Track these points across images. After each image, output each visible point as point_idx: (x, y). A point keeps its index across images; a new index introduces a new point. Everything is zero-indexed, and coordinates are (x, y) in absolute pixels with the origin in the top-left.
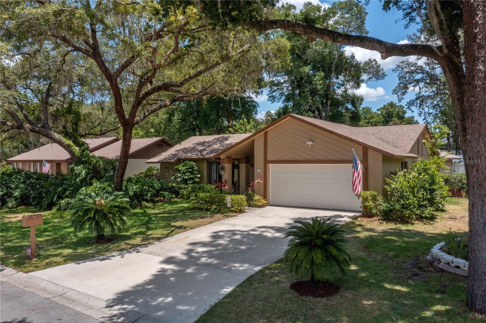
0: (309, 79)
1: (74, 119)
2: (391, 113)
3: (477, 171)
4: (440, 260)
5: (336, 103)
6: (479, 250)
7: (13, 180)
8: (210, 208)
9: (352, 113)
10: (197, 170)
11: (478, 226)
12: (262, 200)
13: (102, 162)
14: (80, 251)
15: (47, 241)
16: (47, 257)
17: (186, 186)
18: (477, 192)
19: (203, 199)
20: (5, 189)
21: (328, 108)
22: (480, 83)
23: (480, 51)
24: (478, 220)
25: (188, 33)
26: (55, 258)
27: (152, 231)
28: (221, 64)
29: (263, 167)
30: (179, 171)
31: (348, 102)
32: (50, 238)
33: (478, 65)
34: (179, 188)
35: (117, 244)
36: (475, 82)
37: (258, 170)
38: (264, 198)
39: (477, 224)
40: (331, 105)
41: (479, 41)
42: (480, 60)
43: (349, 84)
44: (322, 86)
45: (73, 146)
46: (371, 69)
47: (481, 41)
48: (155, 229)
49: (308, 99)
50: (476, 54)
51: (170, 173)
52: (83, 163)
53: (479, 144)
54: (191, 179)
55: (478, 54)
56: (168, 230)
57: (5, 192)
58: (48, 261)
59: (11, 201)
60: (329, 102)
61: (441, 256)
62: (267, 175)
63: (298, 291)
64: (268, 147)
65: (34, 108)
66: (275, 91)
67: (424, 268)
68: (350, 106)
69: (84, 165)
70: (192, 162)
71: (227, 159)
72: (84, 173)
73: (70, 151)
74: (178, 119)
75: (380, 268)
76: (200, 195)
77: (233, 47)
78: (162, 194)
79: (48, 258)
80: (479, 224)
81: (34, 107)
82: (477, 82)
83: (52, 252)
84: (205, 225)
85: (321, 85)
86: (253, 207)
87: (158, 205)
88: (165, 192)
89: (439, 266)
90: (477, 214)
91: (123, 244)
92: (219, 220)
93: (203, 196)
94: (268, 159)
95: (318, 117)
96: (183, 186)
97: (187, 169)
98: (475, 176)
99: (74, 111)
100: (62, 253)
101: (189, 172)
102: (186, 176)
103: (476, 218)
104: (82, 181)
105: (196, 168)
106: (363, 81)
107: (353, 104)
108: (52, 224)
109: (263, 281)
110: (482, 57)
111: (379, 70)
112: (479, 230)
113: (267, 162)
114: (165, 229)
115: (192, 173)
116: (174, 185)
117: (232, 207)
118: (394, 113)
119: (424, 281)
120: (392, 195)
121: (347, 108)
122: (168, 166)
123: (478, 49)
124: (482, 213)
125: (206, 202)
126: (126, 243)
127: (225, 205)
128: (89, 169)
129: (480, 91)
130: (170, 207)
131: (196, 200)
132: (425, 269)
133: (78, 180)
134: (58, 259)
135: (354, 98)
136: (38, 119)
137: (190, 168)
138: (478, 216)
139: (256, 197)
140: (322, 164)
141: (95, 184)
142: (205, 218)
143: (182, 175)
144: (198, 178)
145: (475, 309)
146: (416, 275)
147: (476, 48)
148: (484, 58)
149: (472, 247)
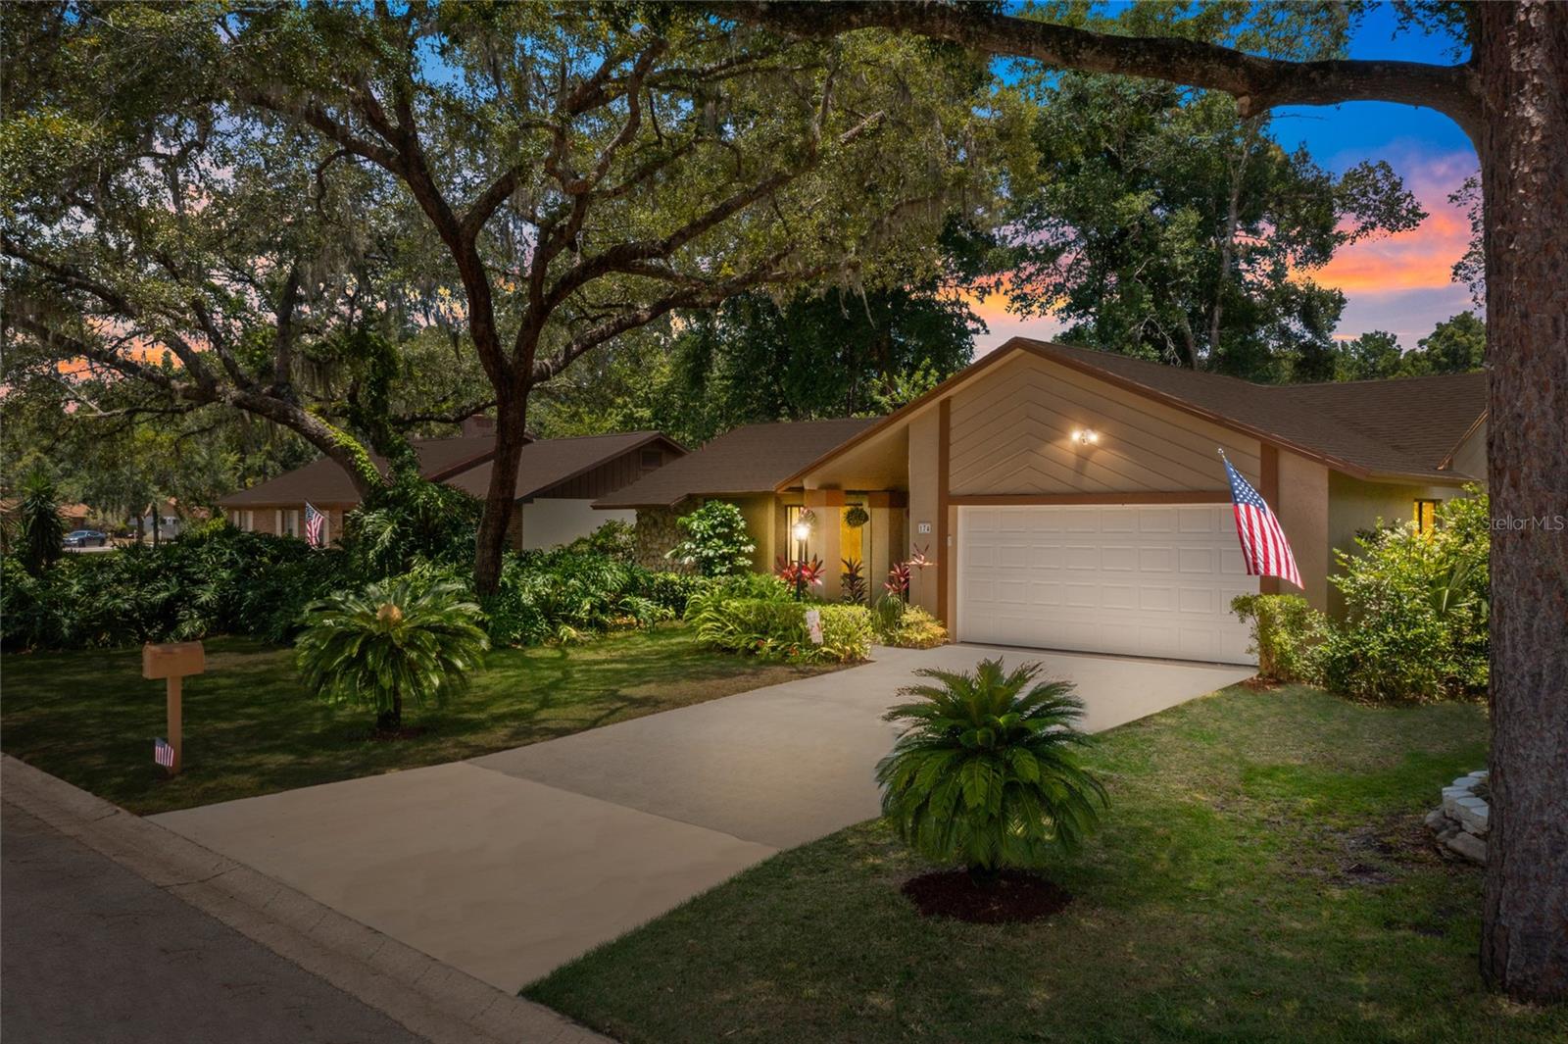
0: (1148, 237)
1: (374, 370)
2: (1461, 352)
3: (1515, 485)
4: (1458, 823)
5: (1243, 316)
6: (1516, 772)
7: (204, 556)
8: (757, 648)
9: (1305, 348)
10: (744, 531)
11: (1513, 683)
12: (928, 625)
13: (444, 501)
14: (317, 759)
15: (239, 730)
16: (214, 775)
17: (707, 581)
18: (1514, 561)
19: (737, 617)
20: (174, 580)
21: (1215, 331)
22: (1526, 170)
23: (1526, 51)
24: (1515, 663)
25: (684, 82)
26: (236, 777)
27: (552, 710)
28: (790, 178)
29: (934, 517)
30: (690, 535)
31: (1288, 312)
32: (255, 722)
33: (1519, 103)
34: (687, 587)
35: (430, 745)
36: (1509, 166)
37: (922, 528)
38: (938, 619)
39: (1511, 677)
40: (1225, 321)
41: (1523, 18)
42: (1527, 87)
43: (1295, 251)
44: (1191, 258)
45: (358, 452)
46: (1371, 195)
47: (1532, 16)
48: (566, 704)
49: (1141, 300)
50: (1514, 67)
51: (666, 540)
52: (387, 503)
53: (1520, 389)
54: (723, 557)
55: (1519, 65)
56: (601, 709)
57: (175, 590)
58: (211, 784)
59: (191, 617)
60: (1218, 313)
61: (1463, 811)
62: (949, 544)
63: (920, 900)
64: (953, 451)
65: (264, 341)
66: (1029, 278)
67: (1398, 850)
68: (1295, 326)
69: (390, 509)
70: (729, 506)
71: (824, 492)
72: (387, 535)
73: (351, 466)
74: (723, 378)
75: (1246, 844)
76: (728, 604)
77: (824, 121)
78: (629, 603)
79: (215, 777)
80: (1517, 677)
81: (264, 338)
82: (1517, 164)
83: (237, 759)
84: (724, 696)
85: (1187, 253)
86: (899, 646)
87: (615, 639)
88: (638, 600)
89: (1451, 843)
90: (1513, 639)
91: (449, 744)
92: (775, 681)
93: (736, 608)
94: (951, 489)
95: (1175, 361)
96: (700, 580)
97: (713, 527)
98: (1506, 504)
99: (375, 346)
100: (260, 765)
101: (719, 536)
102: (711, 548)
103: (1509, 654)
104: (381, 557)
105: (742, 524)
106: (1341, 238)
107: (1309, 318)
108: (279, 685)
109: (825, 866)
110: (1534, 72)
111: (1398, 198)
112: (1518, 699)
113: (947, 500)
114: (595, 706)
115: (728, 539)
116: (672, 577)
117: (826, 643)
118: (1474, 350)
119: (1380, 892)
120: (1360, 611)
121: (1284, 333)
122: (660, 520)
123: (1520, 45)
124: (1530, 635)
125: (747, 627)
126: (460, 742)
127: (803, 636)
128: (403, 523)
129: (1525, 198)
130: (649, 643)
131: (717, 620)
132: (1404, 854)
133: (371, 554)
134: (244, 780)
135: (1309, 299)
136: (265, 372)
137: (721, 524)
138: (1514, 648)
139: (911, 615)
140: (1127, 506)
141: (417, 569)
142: (732, 675)
143: (698, 547)
144: (748, 556)
145: (1503, 984)
146: (1362, 870)
147: (1512, 43)
148: (1540, 77)
149: (1496, 759)
